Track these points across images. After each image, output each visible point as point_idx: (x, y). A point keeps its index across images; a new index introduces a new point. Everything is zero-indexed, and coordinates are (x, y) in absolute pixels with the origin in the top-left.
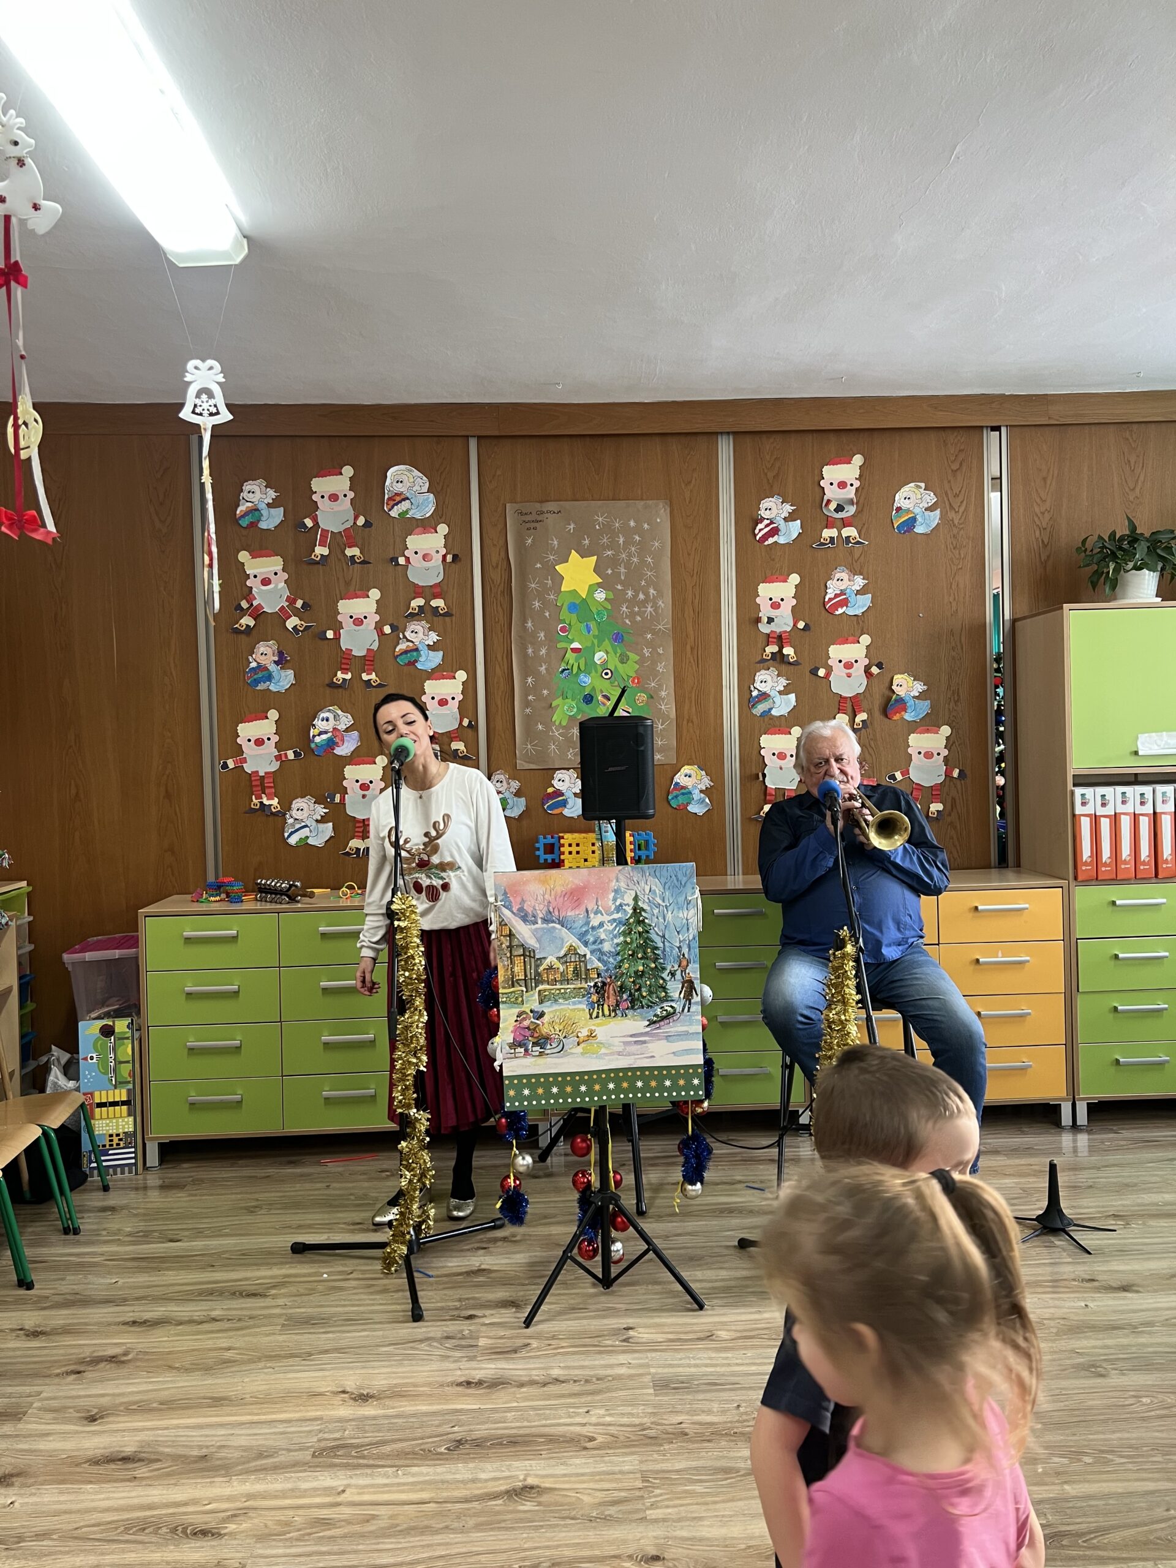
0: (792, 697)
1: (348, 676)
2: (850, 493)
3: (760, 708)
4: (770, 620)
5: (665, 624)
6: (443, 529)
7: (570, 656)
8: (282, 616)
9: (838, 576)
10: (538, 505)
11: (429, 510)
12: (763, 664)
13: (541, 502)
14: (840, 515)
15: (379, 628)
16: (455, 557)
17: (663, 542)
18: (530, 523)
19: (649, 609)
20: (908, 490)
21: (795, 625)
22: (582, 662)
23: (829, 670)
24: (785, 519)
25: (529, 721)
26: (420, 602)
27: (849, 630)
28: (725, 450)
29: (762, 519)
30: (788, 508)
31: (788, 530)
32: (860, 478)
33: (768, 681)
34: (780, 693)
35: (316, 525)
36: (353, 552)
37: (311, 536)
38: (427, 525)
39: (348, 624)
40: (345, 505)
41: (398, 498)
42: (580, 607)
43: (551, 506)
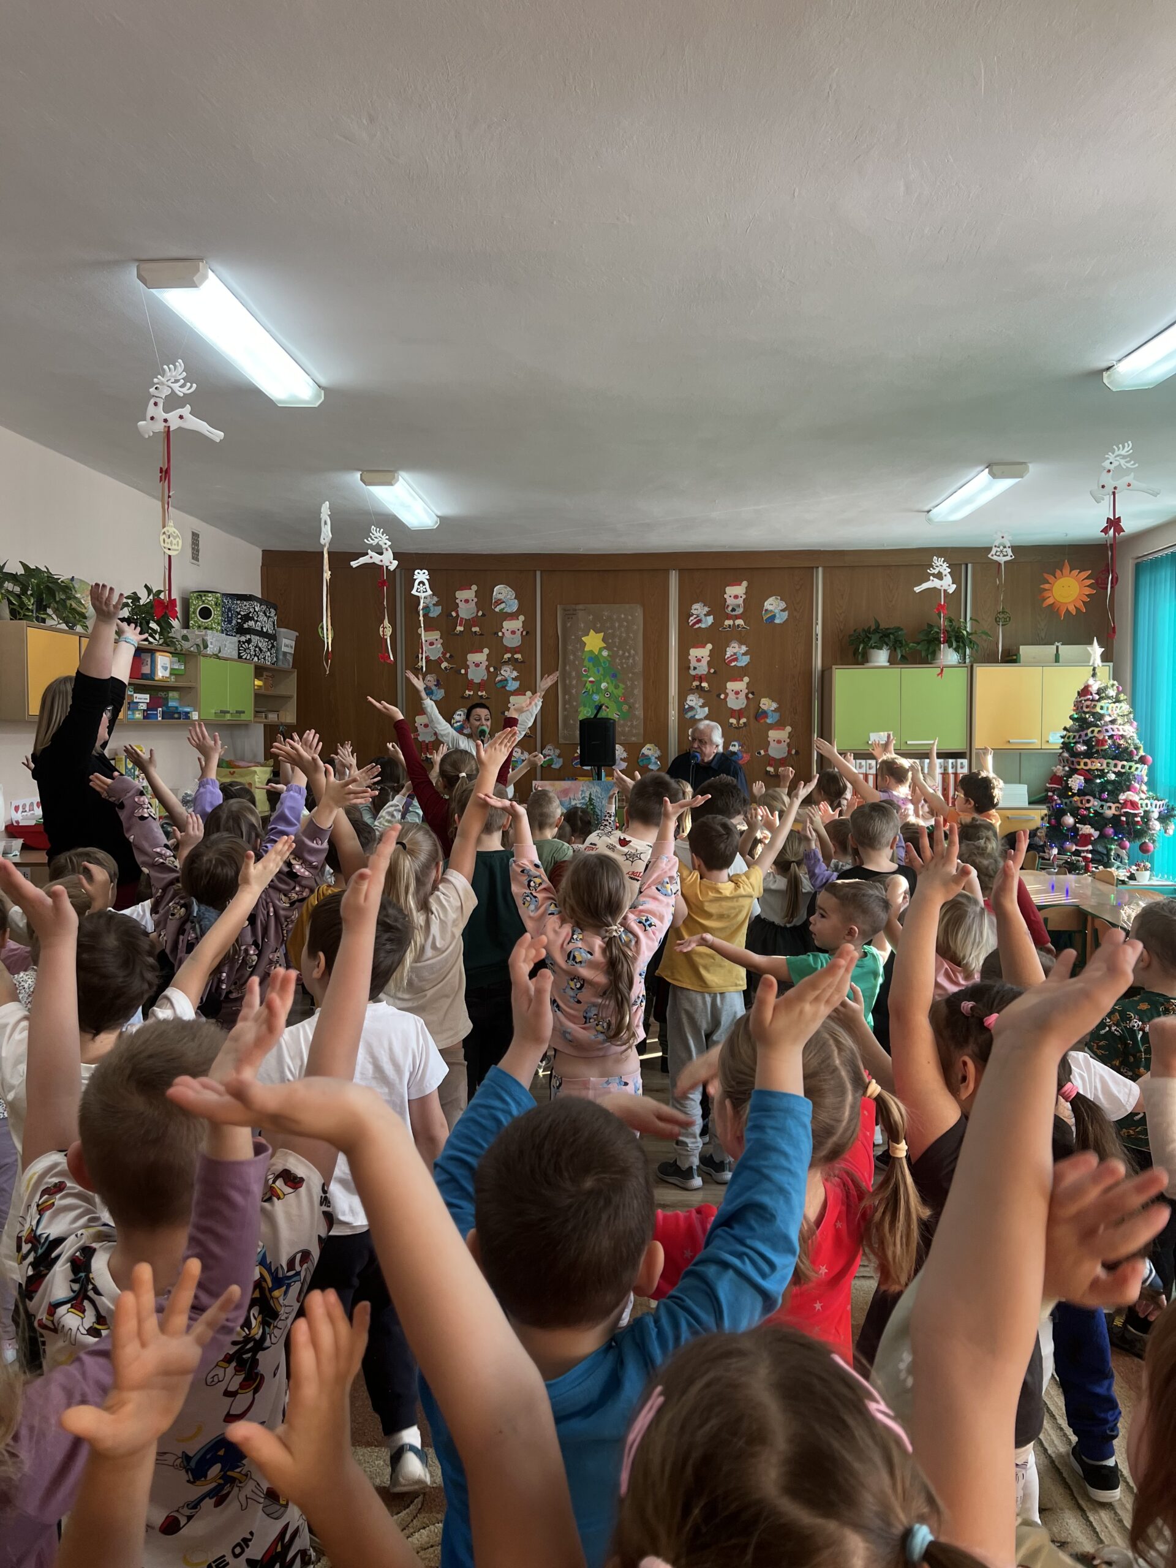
0: (706, 709)
1: (471, 693)
2: (740, 601)
3: (690, 714)
4: (695, 668)
5: (639, 668)
6: (522, 618)
7: (588, 685)
8: (439, 662)
9: (733, 645)
10: (573, 606)
11: (515, 608)
12: (692, 691)
13: (576, 604)
14: (734, 613)
15: (487, 668)
16: (527, 633)
17: (639, 626)
18: (569, 615)
19: (631, 661)
20: (771, 600)
21: (709, 671)
22: (595, 688)
23: (727, 695)
24: (705, 615)
25: (566, 718)
26: (508, 655)
27: (737, 674)
28: (674, 578)
29: (693, 614)
30: (706, 609)
31: (706, 621)
32: (745, 594)
33: (693, 700)
34: (701, 707)
35: (458, 615)
36: (475, 629)
37: (455, 621)
38: (513, 616)
39: (472, 668)
40: (472, 605)
41: (499, 602)
42: (595, 659)
43: (581, 607)
